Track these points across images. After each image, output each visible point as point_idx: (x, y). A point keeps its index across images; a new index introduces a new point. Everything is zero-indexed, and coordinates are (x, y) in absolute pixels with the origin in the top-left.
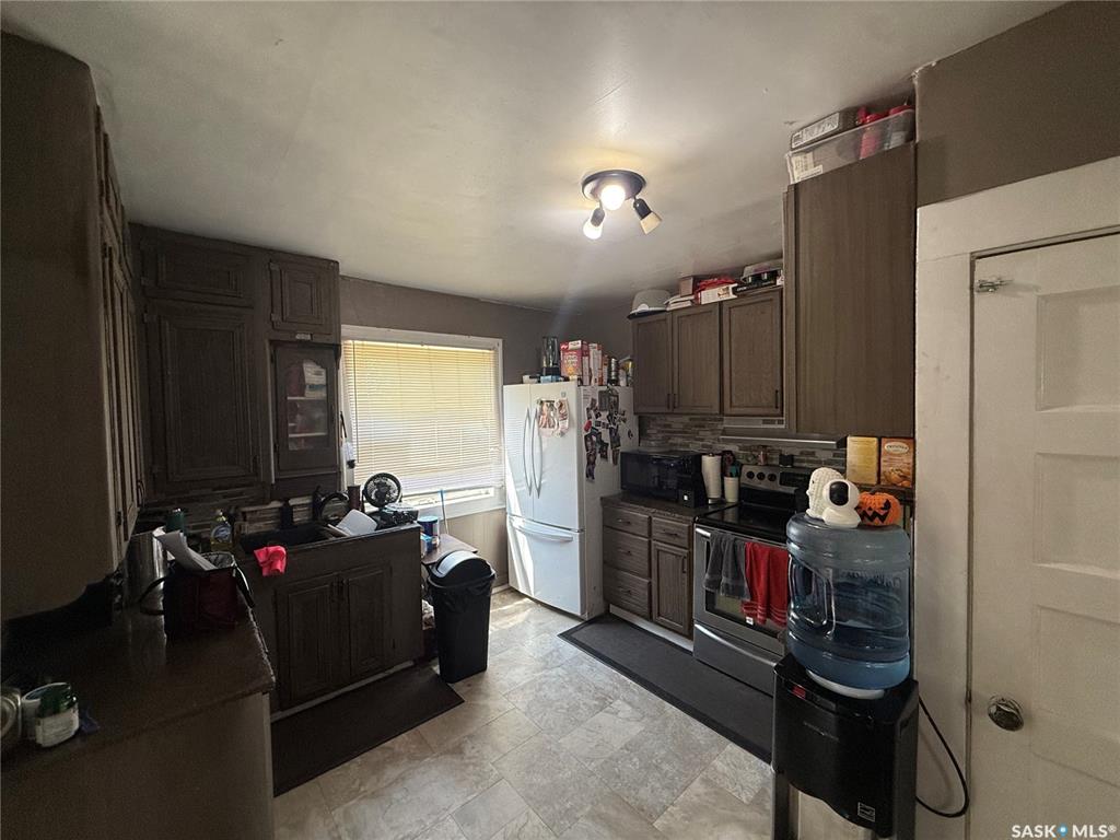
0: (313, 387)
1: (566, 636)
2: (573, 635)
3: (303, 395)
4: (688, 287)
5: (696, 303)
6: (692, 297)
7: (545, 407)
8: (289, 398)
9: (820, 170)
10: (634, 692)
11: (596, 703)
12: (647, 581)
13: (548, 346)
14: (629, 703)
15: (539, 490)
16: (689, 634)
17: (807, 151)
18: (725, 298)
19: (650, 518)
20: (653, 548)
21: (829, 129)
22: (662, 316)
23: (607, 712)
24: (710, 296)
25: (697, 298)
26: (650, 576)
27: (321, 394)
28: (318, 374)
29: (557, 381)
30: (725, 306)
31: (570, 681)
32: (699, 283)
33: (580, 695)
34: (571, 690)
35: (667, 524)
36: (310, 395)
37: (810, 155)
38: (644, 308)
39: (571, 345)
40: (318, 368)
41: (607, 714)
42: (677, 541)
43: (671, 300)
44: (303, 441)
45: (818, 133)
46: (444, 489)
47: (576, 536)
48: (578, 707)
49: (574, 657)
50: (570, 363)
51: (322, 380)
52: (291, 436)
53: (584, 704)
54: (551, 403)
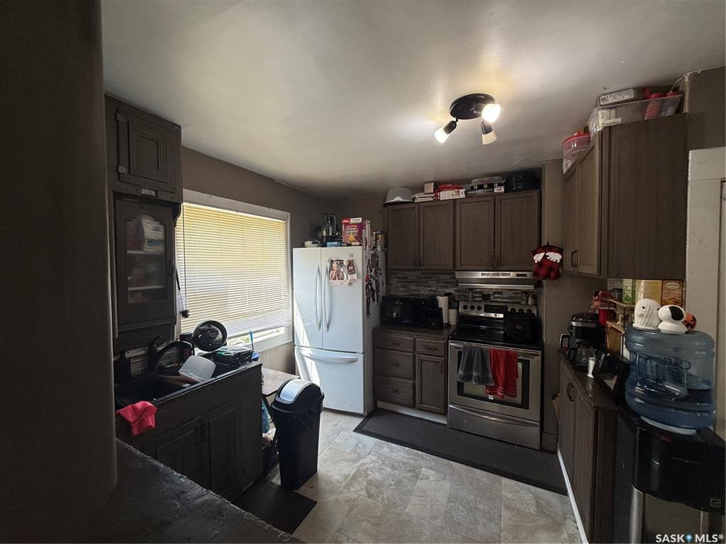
0: (151, 242)
1: (359, 430)
2: (364, 428)
3: (141, 249)
4: (430, 188)
5: (436, 199)
6: (433, 195)
7: (334, 265)
8: (128, 252)
9: (619, 120)
10: (428, 460)
11: (411, 474)
12: (411, 382)
13: (328, 221)
14: (431, 469)
15: (328, 326)
16: (444, 413)
17: (611, 108)
18: (456, 197)
19: (415, 339)
20: (417, 358)
21: (627, 97)
22: (411, 205)
23: (422, 479)
24: (446, 195)
25: (436, 196)
26: (414, 378)
27: (158, 249)
28: (156, 229)
29: (341, 246)
30: (458, 202)
31: (383, 463)
32: (439, 186)
33: (396, 471)
34: (388, 470)
35: (428, 342)
36: (148, 249)
37: (613, 111)
38: (398, 199)
39: (352, 221)
40: (156, 224)
41: (423, 481)
42: (436, 353)
43: (417, 196)
44: (139, 295)
45: (619, 98)
46: (253, 330)
47: (360, 357)
48: (402, 482)
49: (375, 445)
50: (350, 234)
51: (159, 235)
52: (130, 289)
53: (404, 478)
54: (341, 263)
